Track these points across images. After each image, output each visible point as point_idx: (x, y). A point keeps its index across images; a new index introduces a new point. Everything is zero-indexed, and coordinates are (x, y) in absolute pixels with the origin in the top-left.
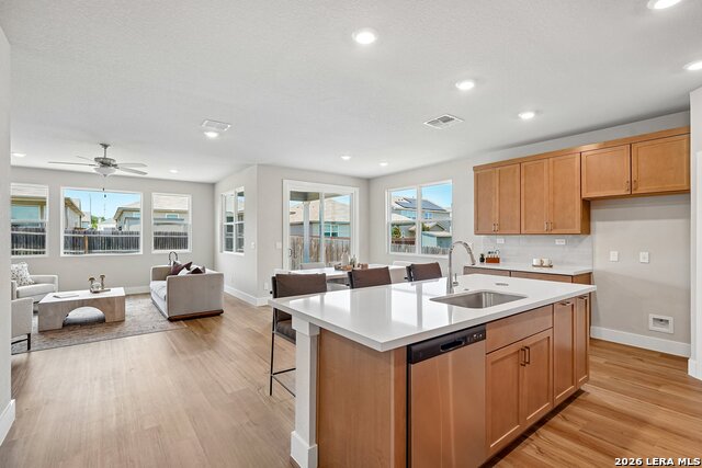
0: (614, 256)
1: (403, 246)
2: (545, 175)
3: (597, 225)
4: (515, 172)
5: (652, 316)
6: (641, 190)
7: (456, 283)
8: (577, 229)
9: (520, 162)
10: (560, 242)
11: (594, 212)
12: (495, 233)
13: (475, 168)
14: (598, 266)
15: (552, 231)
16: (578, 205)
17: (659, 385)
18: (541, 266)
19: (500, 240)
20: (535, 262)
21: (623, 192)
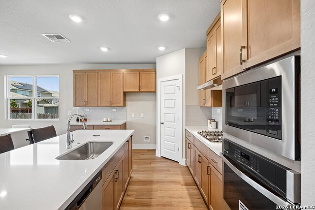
0: (133, 115)
1: (20, 114)
2: (109, 80)
3: (128, 103)
4: (95, 76)
5: (145, 137)
6: (143, 90)
7: (73, 141)
8: (122, 105)
9: (98, 72)
10: (114, 110)
11: (127, 97)
12: (85, 106)
13: (74, 71)
14: (128, 120)
15: (112, 105)
16: (122, 94)
17: (150, 163)
18: (107, 121)
19: (87, 110)
20: (105, 120)
21: (137, 90)
